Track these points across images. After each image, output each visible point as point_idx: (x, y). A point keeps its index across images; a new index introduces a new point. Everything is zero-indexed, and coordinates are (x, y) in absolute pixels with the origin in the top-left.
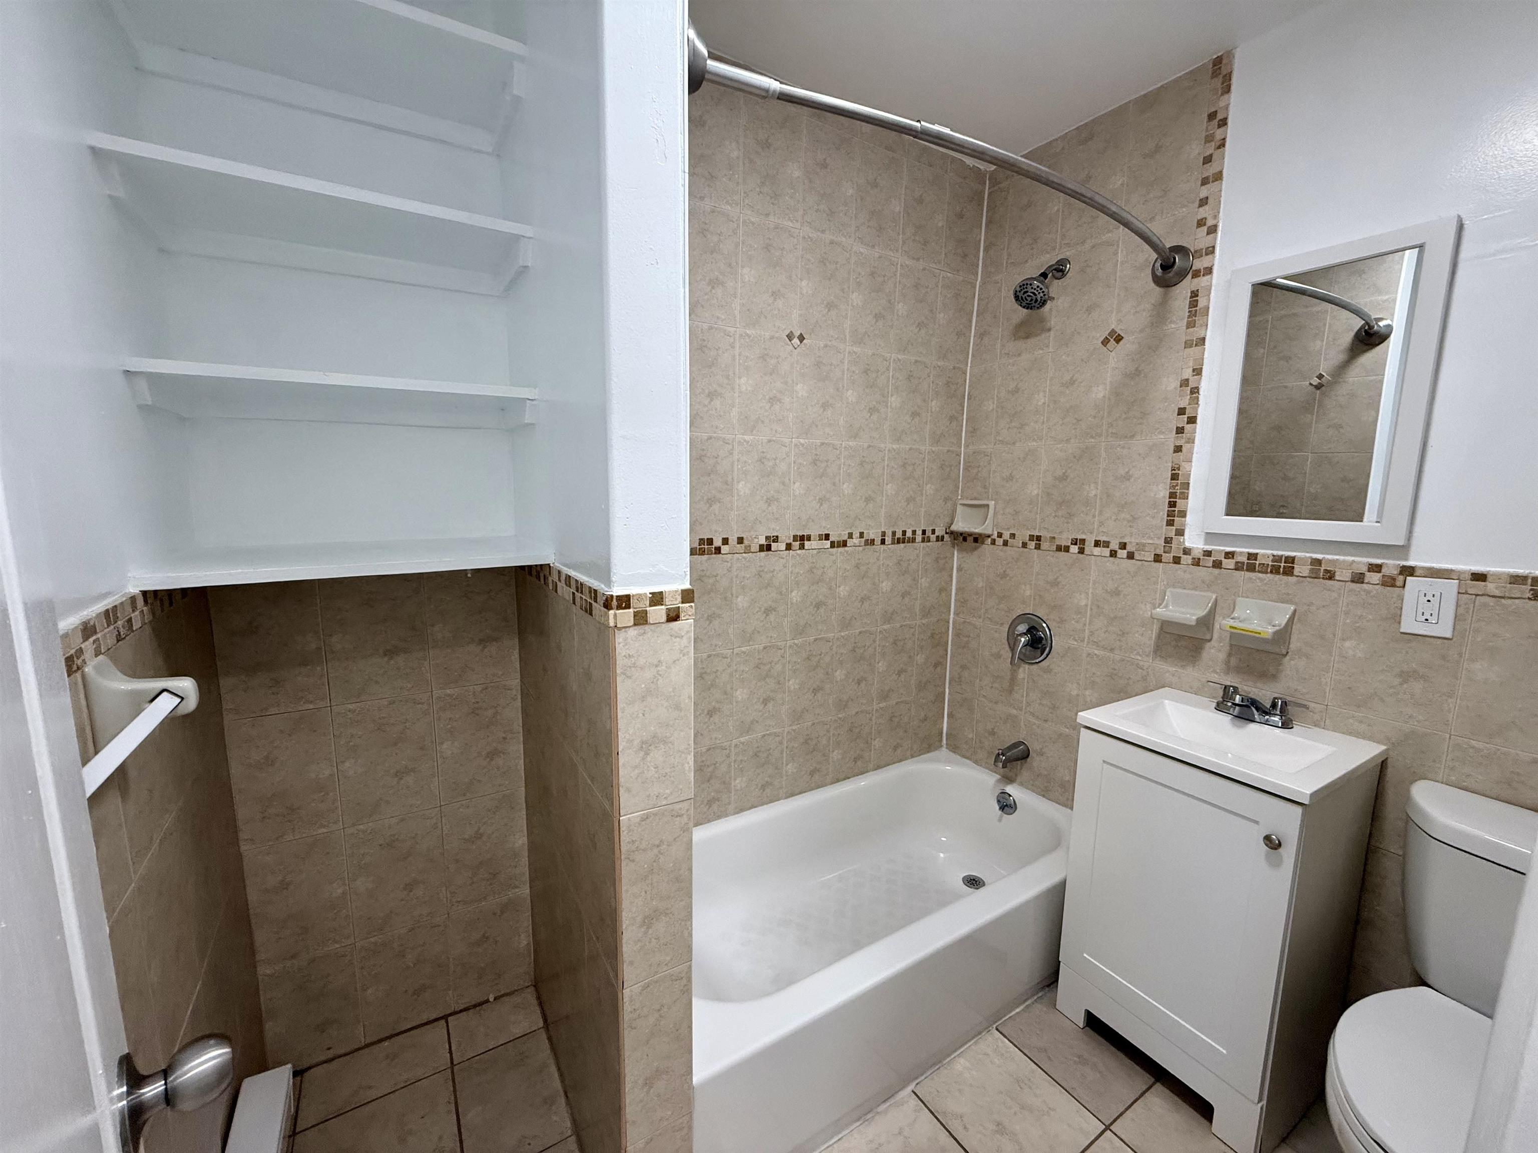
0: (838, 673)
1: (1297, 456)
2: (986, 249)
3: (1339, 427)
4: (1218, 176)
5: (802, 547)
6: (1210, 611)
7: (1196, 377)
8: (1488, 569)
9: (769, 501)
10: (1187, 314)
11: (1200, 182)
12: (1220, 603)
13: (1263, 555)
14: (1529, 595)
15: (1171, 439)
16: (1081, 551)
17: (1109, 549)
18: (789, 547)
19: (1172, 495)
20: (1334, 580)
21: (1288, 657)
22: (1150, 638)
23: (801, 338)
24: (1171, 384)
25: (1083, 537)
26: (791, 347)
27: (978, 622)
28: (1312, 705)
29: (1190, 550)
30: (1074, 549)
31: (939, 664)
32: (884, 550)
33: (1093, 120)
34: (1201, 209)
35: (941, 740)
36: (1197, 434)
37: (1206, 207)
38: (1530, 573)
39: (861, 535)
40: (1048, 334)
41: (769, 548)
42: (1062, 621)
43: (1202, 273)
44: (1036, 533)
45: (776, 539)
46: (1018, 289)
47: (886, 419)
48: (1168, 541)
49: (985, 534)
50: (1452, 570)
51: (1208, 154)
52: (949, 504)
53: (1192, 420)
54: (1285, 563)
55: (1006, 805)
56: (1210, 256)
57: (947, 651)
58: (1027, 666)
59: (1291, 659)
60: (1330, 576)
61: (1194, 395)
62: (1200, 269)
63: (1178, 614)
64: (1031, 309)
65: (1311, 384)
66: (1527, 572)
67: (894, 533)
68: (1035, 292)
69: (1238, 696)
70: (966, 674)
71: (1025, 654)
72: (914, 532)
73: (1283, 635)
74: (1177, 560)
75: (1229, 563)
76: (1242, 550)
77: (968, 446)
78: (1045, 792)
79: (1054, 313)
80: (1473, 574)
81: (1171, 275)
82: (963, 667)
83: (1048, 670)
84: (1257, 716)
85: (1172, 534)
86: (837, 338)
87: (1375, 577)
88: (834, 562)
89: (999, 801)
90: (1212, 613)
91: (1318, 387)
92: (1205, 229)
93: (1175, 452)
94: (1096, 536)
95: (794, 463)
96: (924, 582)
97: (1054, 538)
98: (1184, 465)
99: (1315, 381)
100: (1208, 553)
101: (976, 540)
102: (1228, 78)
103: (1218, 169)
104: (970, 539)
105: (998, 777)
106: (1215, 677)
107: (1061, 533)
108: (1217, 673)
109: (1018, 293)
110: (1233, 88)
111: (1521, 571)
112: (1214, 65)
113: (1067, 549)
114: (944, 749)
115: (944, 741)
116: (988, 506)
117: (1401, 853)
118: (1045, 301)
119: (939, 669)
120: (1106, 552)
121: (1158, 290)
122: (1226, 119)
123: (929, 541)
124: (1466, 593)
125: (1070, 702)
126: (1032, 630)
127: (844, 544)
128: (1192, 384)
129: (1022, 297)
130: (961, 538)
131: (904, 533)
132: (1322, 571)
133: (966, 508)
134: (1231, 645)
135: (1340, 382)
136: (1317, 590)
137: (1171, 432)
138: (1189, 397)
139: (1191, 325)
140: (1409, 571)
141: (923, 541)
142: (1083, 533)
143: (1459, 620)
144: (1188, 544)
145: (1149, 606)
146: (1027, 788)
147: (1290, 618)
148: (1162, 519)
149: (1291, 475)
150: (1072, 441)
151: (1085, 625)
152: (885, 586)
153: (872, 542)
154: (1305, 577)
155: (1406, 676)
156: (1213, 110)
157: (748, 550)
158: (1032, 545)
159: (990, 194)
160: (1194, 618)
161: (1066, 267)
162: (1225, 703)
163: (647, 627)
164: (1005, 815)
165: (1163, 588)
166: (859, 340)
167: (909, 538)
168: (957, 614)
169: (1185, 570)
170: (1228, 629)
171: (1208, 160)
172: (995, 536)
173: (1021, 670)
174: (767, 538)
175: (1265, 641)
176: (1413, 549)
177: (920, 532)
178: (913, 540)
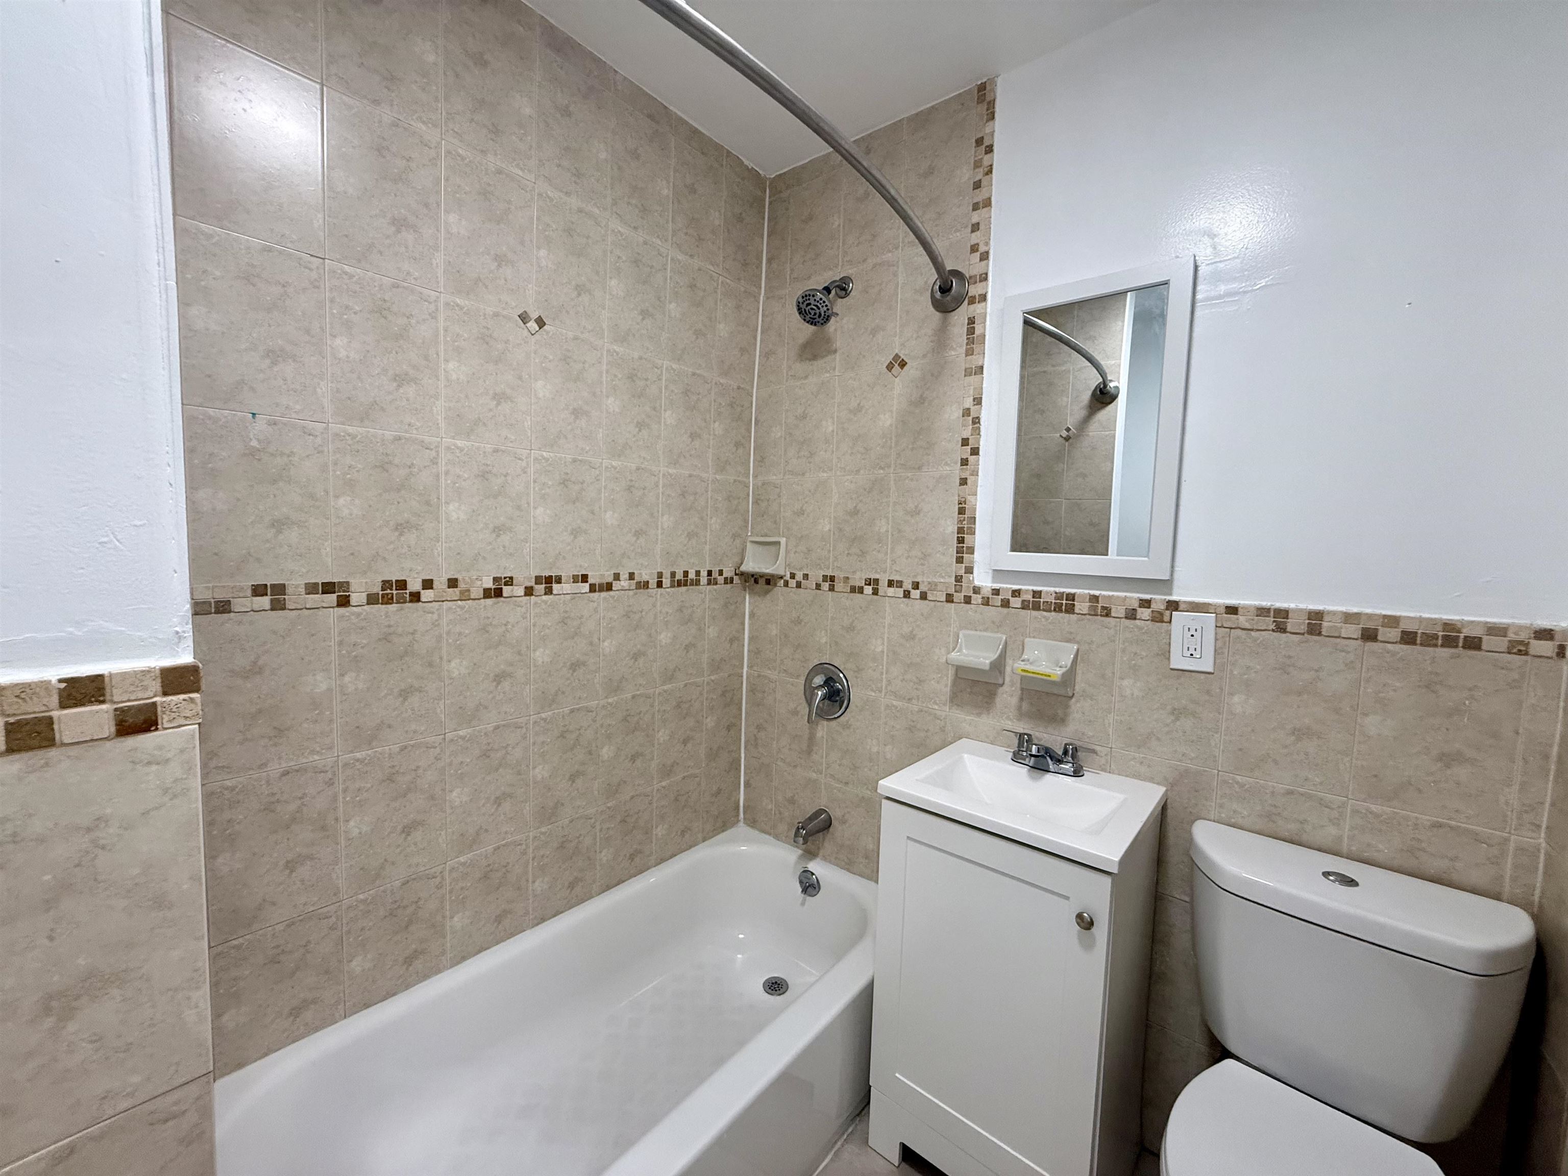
0: (605, 750)
1: (1054, 502)
2: (769, 261)
3: (1084, 476)
4: (988, 203)
5: (549, 591)
6: (1000, 656)
7: (976, 407)
8: (1238, 602)
9: (498, 530)
10: (965, 341)
11: (971, 208)
12: (1008, 642)
13: (1047, 592)
14: (1272, 627)
15: (957, 471)
16: (875, 592)
17: (902, 589)
18: (529, 591)
19: (960, 530)
20: (1111, 617)
21: (1073, 700)
22: (946, 686)
23: (541, 323)
24: (955, 413)
25: (877, 576)
26: (526, 332)
27: (773, 675)
28: (1098, 748)
29: (979, 588)
30: (868, 590)
31: (732, 727)
32: (661, 594)
33: (869, 135)
34: (974, 235)
35: (738, 815)
36: (980, 467)
37: (978, 233)
38: (1272, 605)
39: (631, 576)
40: (833, 356)
41: (498, 593)
42: (859, 670)
43: (977, 300)
44: (829, 573)
45: (510, 581)
46: (801, 300)
47: (658, 437)
48: (958, 579)
49: (777, 575)
50: (1209, 604)
51: (977, 179)
52: (738, 542)
53: (975, 452)
54: (1066, 600)
55: (810, 886)
56: (984, 283)
57: (741, 710)
58: (825, 723)
59: (1077, 701)
60: (1107, 612)
61: (976, 426)
62: (975, 296)
63: (972, 658)
64: (815, 325)
65: (1061, 436)
66: (1269, 604)
67: (673, 574)
68: (818, 304)
69: (1034, 746)
70: (762, 734)
71: (822, 710)
72: (698, 573)
73: (1070, 676)
74: (968, 600)
75: (1016, 602)
76: (1027, 587)
77: (757, 476)
78: (849, 866)
79: (839, 333)
80: (1227, 607)
81: (949, 298)
82: (759, 728)
83: (847, 726)
84: (1052, 767)
85: (962, 572)
86: (592, 331)
87: (1145, 613)
88: (596, 610)
89: (801, 882)
90: (1003, 657)
91: (1067, 439)
92: (978, 254)
93: (961, 484)
94: (889, 576)
95: (535, 482)
96: (712, 632)
97: (848, 578)
98: (970, 498)
99: (1065, 434)
100: (996, 592)
101: (768, 582)
102: (991, 104)
103: (987, 196)
104: (762, 581)
105: (800, 852)
106: (1009, 725)
107: (854, 572)
108: (1010, 720)
109: (801, 305)
110: (996, 115)
111: (1265, 604)
112: (979, 91)
113: (861, 590)
114: (741, 824)
115: (742, 815)
116: (778, 543)
117: (1187, 899)
118: (828, 316)
119: (732, 732)
120: (900, 592)
121: (938, 315)
122: (992, 146)
123: (716, 584)
124: (1222, 627)
125: (871, 760)
126: (829, 682)
127: (609, 587)
128: (973, 414)
129: (805, 310)
130: (753, 579)
131: (686, 573)
132: (1100, 608)
133: (756, 546)
134: (1022, 689)
135: (1083, 436)
136: (1097, 629)
137: (956, 463)
138: (971, 427)
139: (969, 352)
140: (1174, 606)
141: (709, 583)
142: (876, 572)
143: (1219, 654)
144: (977, 583)
145: (943, 650)
146: (830, 862)
147: (1074, 658)
148: (952, 556)
149: (1050, 519)
150: (862, 472)
151: (882, 673)
152: (664, 637)
153: (646, 585)
154: (1085, 615)
155: (1177, 713)
156: (979, 136)
157: (465, 596)
158: (826, 586)
159: (770, 203)
160: (988, 662)
161: (849, 286)
162: (1021, 753)
163: (53, 753)
164: (808, 898)
165: (955, 630)
166: (622, 339)
167: (692, 580)
168: (750, 667)
169: (974, 611)
170: (1020, 672)
171: (977, 185)
172: (788, 577)
173: (820, 727)
174: (496, 580)
175: (1053, 683)
176: (1176, 583)
177: (706, 573)
178: (697, 582)
